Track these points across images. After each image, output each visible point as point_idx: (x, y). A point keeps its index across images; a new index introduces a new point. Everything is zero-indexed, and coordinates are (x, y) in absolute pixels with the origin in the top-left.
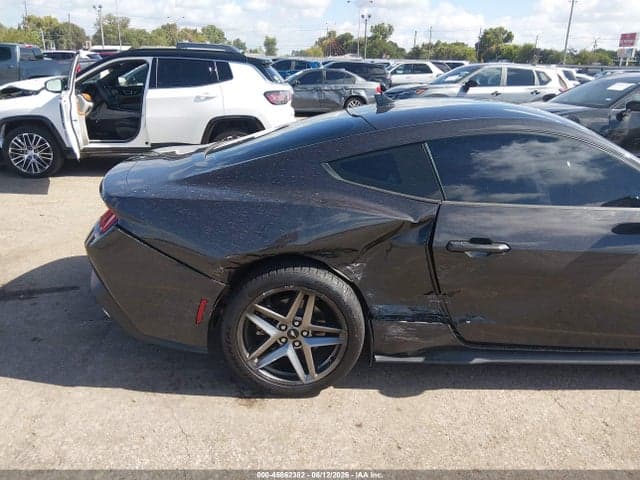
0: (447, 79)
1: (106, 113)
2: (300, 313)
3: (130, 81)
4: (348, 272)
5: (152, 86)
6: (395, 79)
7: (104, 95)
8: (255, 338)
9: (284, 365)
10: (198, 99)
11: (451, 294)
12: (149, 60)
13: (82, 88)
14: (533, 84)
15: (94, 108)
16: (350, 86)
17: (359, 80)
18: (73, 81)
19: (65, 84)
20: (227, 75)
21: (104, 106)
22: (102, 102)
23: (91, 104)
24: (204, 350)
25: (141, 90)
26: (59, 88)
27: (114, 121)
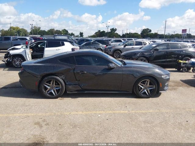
0: (121, 44)
1: (36, 53)
2: (53, 84)
3: (41, 46)
4: (62, 77)
5: (46, 47)
6: (112, 44)
7: (35, 49)
8: (46, 89)
9: (51, 93)
10: (57, 50)
11: (79, 81)
12: (46, 41)
13: (31, 48)
14: (142, 45)
15: (33, 52)
16: (98, 46)
17: (101, 44)
18: (29, 46)
19: (27, 47)
20: (63, 45)
21: (35, 52)
22: (35, 51)
23: (32, 51)
24: (37, 91)
25: (44, 48)
26: (25, 48)
27: (37, 55)
